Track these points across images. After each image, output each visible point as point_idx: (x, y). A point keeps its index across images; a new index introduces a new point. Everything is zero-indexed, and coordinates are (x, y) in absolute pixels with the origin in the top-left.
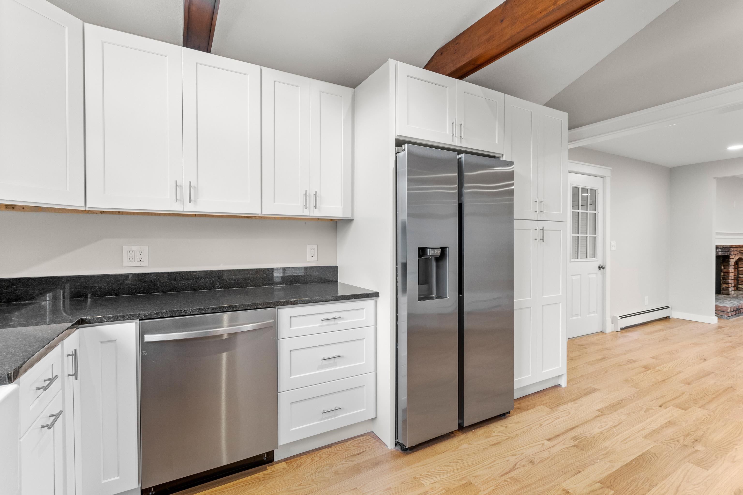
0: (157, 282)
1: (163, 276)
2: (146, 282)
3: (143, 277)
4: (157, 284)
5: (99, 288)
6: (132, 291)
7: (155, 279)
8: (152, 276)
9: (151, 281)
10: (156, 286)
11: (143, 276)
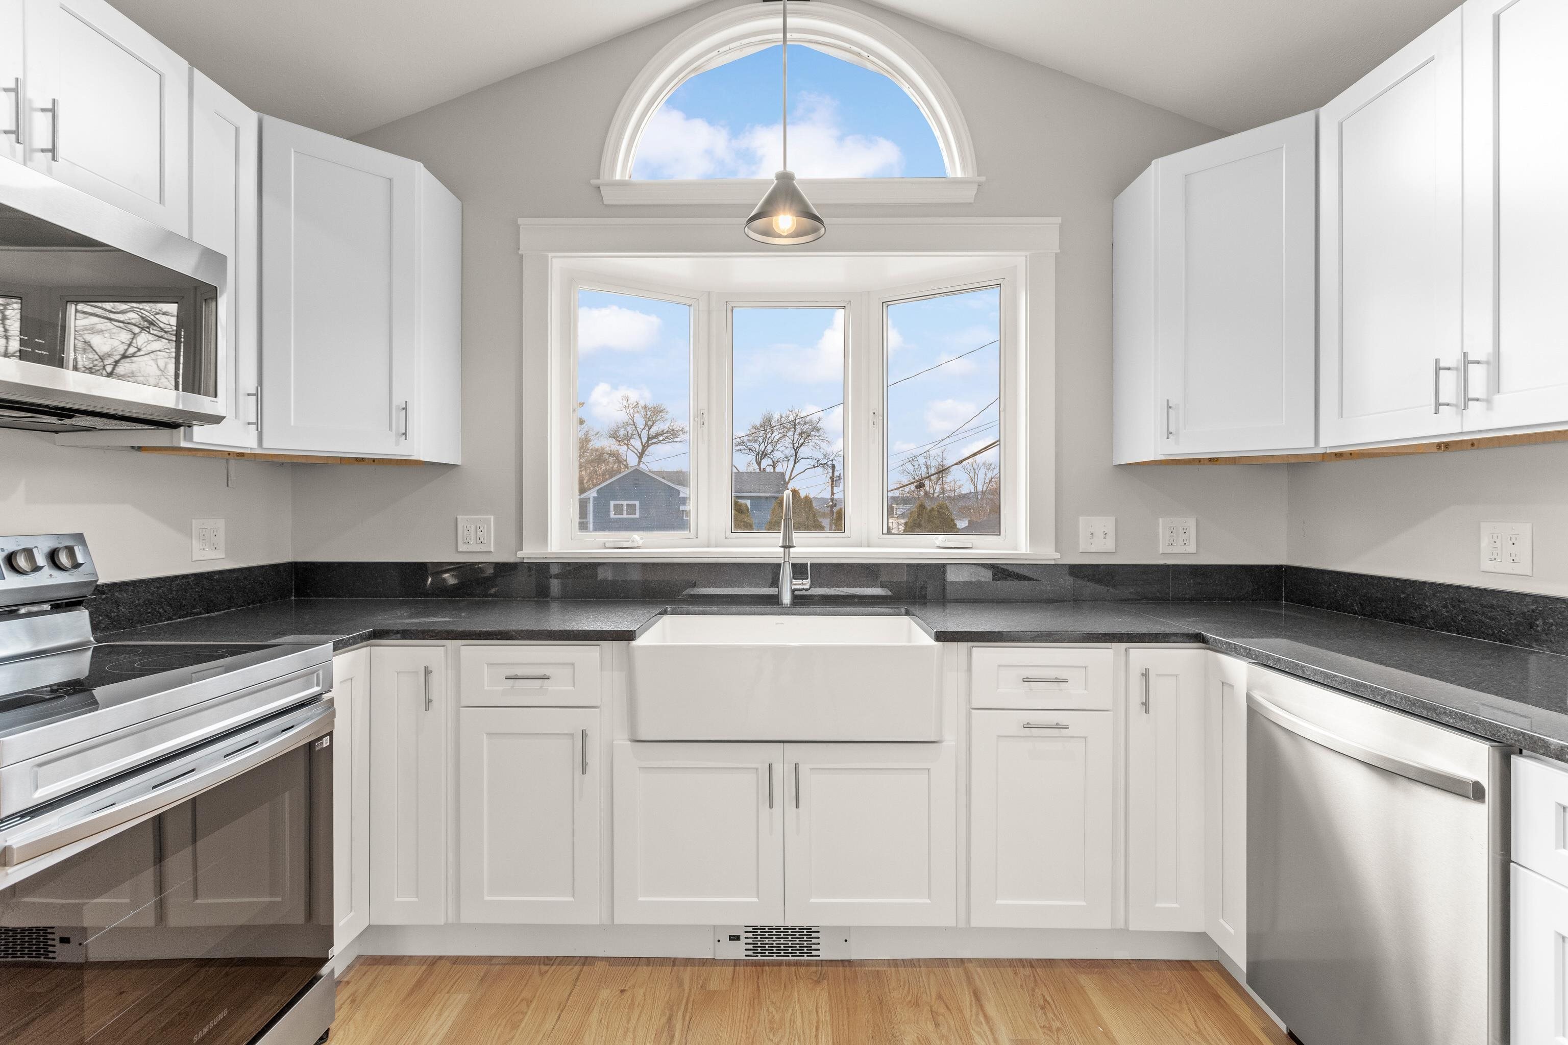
0: (1538, 620)
1: (1551, 608)
2: (1513, 614)
3: (1507, 602)
4: (1538, 626)
5: (1432, 611)
6: (1486, 631)
7: (1533, 611)
8: (1525, 603)
9: (1524, 614)
10: (1536, 630)
11: (1507, 599)
